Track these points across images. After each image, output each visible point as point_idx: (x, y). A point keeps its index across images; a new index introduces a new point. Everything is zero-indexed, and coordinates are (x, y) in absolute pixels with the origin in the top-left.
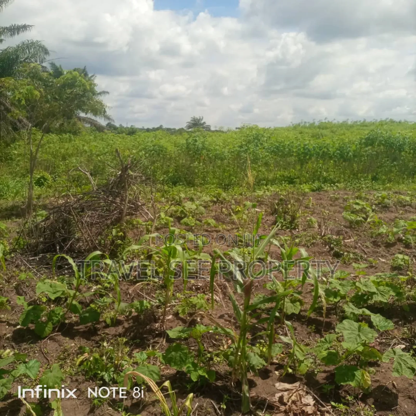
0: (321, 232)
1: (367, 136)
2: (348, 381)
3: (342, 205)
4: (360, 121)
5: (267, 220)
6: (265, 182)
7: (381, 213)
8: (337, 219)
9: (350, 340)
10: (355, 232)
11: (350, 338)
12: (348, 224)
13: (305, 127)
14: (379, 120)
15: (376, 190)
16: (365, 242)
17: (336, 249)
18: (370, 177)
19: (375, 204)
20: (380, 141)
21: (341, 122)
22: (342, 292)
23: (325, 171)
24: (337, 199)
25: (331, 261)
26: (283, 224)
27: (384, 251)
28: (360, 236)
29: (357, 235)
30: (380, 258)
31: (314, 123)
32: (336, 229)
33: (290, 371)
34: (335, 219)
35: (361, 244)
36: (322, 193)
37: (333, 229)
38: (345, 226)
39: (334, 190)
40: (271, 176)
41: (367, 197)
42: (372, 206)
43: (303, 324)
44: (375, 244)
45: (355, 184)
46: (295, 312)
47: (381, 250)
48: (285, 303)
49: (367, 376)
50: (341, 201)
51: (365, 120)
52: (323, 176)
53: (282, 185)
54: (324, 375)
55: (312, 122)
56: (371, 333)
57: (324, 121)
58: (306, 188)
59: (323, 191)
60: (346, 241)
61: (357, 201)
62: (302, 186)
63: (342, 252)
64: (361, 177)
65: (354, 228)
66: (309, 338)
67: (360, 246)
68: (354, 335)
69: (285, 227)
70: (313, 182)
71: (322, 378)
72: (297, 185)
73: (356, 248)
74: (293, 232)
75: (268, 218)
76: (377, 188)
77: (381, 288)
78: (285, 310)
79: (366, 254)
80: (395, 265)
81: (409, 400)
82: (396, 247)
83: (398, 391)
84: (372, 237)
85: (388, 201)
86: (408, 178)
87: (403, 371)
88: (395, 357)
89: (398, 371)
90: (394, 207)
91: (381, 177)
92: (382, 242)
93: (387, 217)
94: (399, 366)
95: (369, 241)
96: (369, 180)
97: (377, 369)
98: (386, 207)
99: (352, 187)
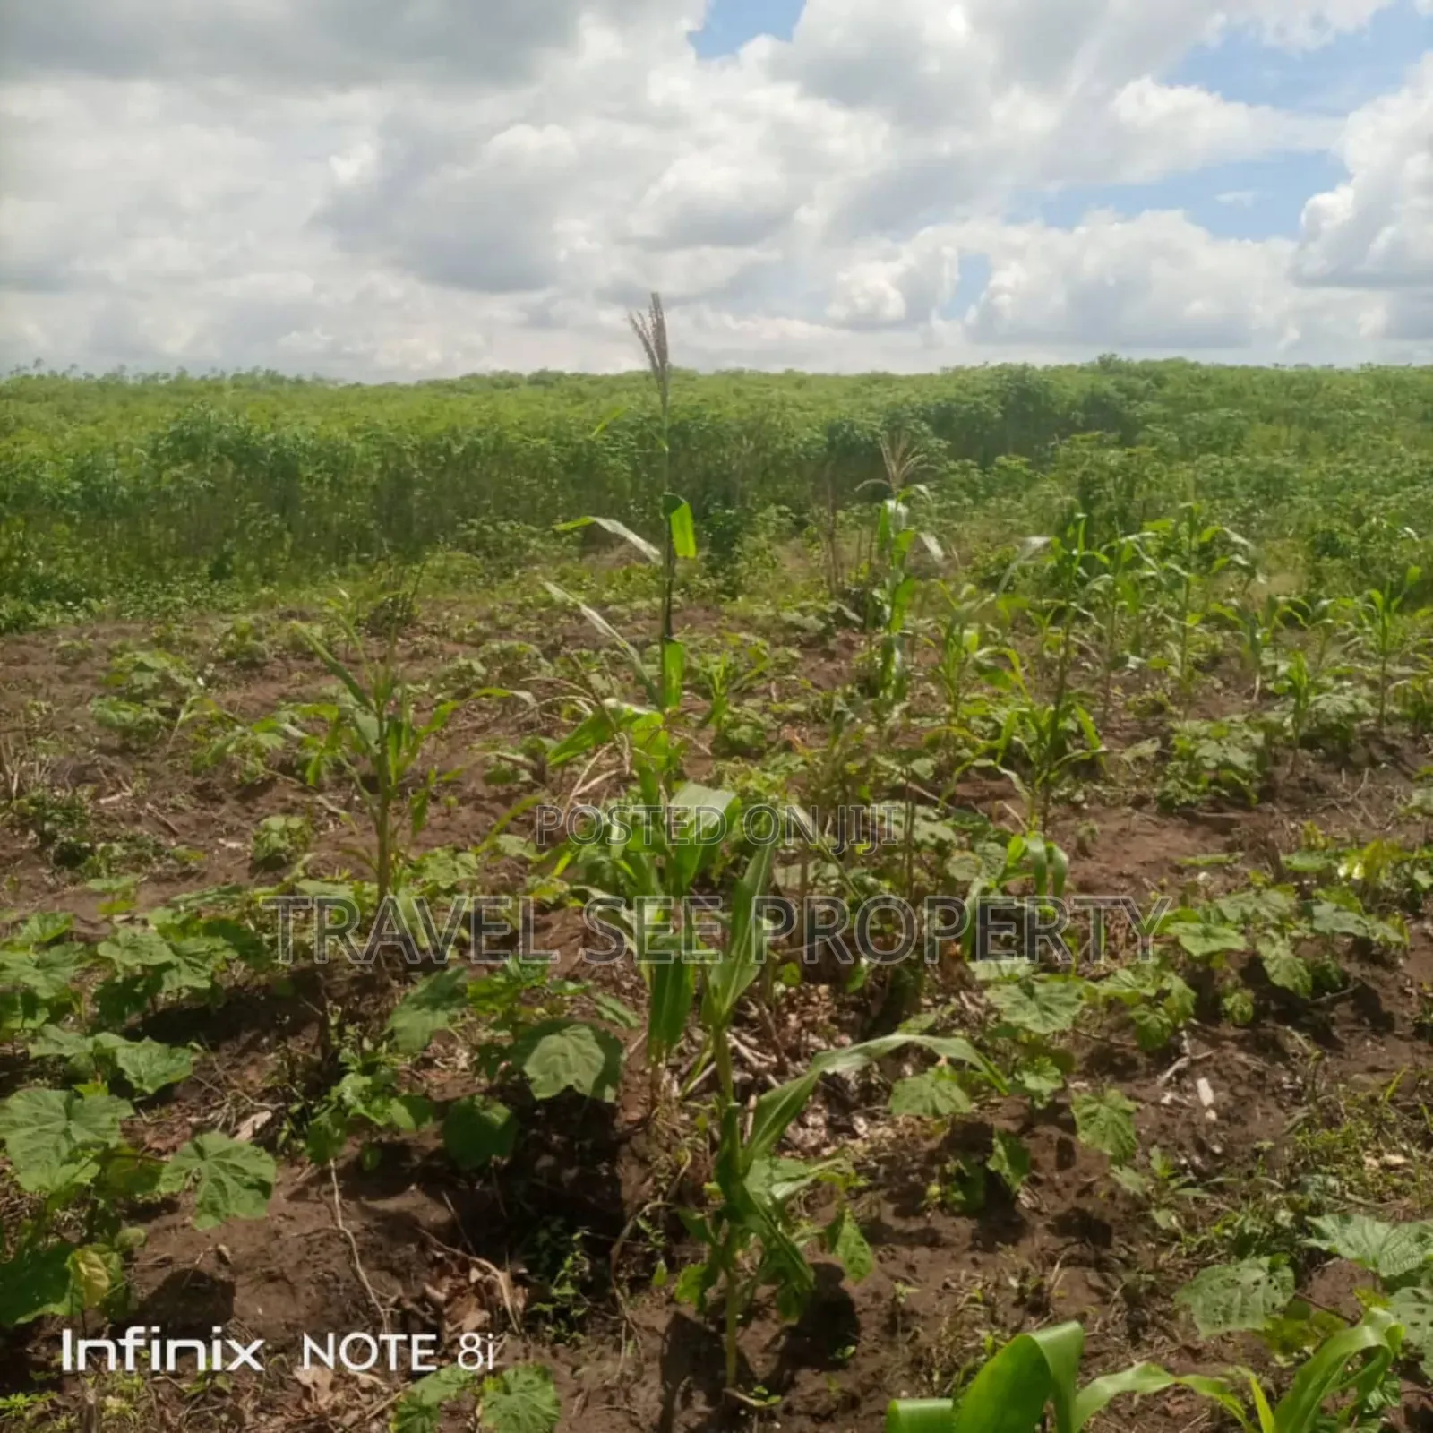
0: (7, 782)
1: (172, 428)
2: (43, 1302)
3: (100, 673)
4: (166, 376)
7: (237, 685)
8: (79, 728)
9: (36, 1157)
10: (140, 765)
11: (34, 1151)
12: (115, 741)
14: (231, 373)
15: (225, 610)
16: (171, 795)
17: (64, 837)
18: (205, 569)
19: (218, 661)
20: (222, 447)
21: (98, 375)
22: (46, 994)
23: (39, 556)
24: (85, 655)
25: (50, 881)
27: (235, 814)
28: (158, 775)
29: (146, 772)
30: (221, 841)
32: (70, 765)
34: (72, 729)
35: (155, 803)
36: (29, 637)
37: (61, 764)
38: (102, 749)
39: (77, 622)
41: (194, 636)
42: (203, 667)
44: (205, 794)
45: (154, 597)
47: (226, 811)
49: (91, 1265)
50: (100, 659)
51: (183, 372)
52: (31, 574)
56: (109, 1111)
57: (34, 372)
59: (35, 628)
60: (102, 801)
61: (143, 656)
63: (86, 845)
64: (176, 569)
65: (135, 752)
67: (150, 813)
68: (51, 1137)
73: (137, 819)
76: (227, 604)
77: (190, 944)
79: (174, 834)
80: (262, 855)
81: (271, 1287)
82: (274, 792)
83: (236, 1271)
84: (196, 774)
85: (260, 644)
86: (328, 563)
87: (232, 1203)
88: (203, 1166)
89: (214, 1209)
90: (278, 662)
91: (243, 566)
92: (228, 785)
93: (252, 699)
94: (217, 1193)
95: (183, 787)
96: (200, 578)
97: (168, 1220)
98: (252, 664)
99: (142, 607)
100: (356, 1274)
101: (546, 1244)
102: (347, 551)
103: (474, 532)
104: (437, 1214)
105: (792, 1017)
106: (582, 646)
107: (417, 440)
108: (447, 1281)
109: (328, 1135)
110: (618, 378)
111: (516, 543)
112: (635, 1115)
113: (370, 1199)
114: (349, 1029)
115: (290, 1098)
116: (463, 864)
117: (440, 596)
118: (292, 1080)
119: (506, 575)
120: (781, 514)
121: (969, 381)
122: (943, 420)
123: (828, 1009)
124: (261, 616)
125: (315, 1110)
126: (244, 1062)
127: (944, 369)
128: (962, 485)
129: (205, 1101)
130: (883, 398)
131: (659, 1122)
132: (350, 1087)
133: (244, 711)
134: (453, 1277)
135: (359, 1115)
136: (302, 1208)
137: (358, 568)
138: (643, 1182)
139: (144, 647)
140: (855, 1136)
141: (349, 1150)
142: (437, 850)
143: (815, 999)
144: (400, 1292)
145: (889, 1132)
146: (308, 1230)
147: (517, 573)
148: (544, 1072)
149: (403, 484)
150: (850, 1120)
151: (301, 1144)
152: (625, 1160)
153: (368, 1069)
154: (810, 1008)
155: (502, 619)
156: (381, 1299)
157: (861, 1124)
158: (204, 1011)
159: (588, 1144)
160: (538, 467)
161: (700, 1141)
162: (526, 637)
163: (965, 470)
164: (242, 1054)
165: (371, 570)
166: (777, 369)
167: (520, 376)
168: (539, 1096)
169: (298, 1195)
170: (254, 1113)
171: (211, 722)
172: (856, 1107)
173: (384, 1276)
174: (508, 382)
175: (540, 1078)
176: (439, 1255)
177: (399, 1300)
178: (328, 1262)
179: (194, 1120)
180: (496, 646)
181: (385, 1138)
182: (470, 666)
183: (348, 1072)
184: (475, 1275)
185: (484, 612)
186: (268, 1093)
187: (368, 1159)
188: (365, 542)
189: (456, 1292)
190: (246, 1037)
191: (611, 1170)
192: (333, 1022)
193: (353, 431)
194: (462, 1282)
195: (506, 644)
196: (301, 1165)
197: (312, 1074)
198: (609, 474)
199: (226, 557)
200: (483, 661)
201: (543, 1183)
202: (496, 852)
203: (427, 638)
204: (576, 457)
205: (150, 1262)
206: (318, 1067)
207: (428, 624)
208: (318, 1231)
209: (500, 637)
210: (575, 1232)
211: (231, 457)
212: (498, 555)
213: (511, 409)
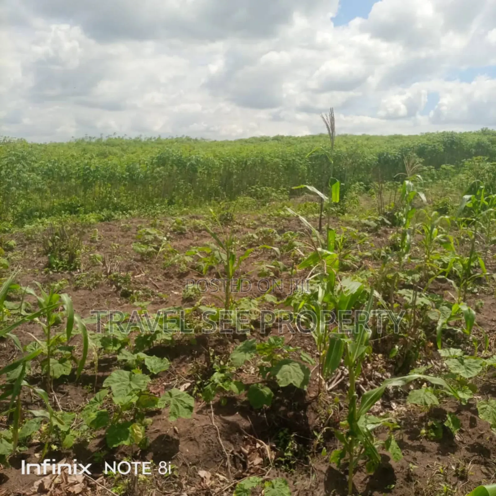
0: (106, 269)
1: (157, 155)
2: (121, 440)
3: (134, 235)
4: (155, 138)
5: (40, 262)
6: (38, 214)
7: (177, 240)
8: (128, 253)
9: (120, 392)
10: (147, 265)
11: (120, 390)
12: (139, 257)
13: (89, 143)
14: (175, 137)
15: (173, 215)
16: (157, 276)
17: (124, 288)
18: (166, 201)
19: (171, 232)
20: (173, 161)
21: (133, 138)
22: (120, 339)
23: (115, 196)
24: (129, 229)
25: (119, 302)
26: (59, 265)
27: (177, 283)
28: (153, 269)
29: (149, 268)
30: (173, 291)
31: (101, 139)
32: (125, 265)
33: (54, 447)
34: (126, 253)
35: (152, 278)
36: (112, 222)
37: (123, 264)
38: (135, 260)
39: (127, 218)
40: (47, 205)
41: (163, 224)
42: (166, 234)
43: (77, 386)
44: (167, 275)
45: (150, 210)
46: (64, 373)
47: (174, 282)
48: (51, 365)
49: (137, 430)
50: (134, 230)
51: (160, 137)
52: (113, 202)
53: (61, 216)
54: (97, 441)
55: (99, 136)
56: (143, 379)
57: (113, 137)
58: (92, 218)
59: (114, 220)
60: (136, 277)
61: (148, 230)
62: (87, 216)
63: (131, 291)
64: (157, 202)
65: (146, 261)
66: (85, 401)
67: (150, 281)
68: (125, 386)
69: (61, 268)
70: (101, 210)
71: (94, 445)
72: (81, 215)
73: (146, 283)
74: (73, 273)
75: (40, 259)
76: (173, 213)
78: (51, 374)
79: (158, 288)
80: (186, 297)
81: (191, 443)
82: (189, 276)
83: (179, 436)
84: (164, 269)
85: (183, 227)
86: (205, 200)
87: (180, 413)
88: (171, 399)
89: (174, 414)
90: (190, 233)
91: (178, 201)
92: (175, 273)
93: (182, 245)
94: (175, 409)
95: (161, 273)
96: (165, 205)
97: (158, 417)
98: (181, 233)
99: (147, 214)
100: (219, 441)
101: (282, 437)
102: (211, 196)
103: (253, 190)
104: (245, 423)
105: (369, 365)
106: (290, 230)
107: (235, 159)
108: (249, 446)
109: (210, 393)
110: (302, 138)
111: (268, 195)
112: (313, 395)
113: (223, 416)
114: (216, 357)
115: (197, 379)
116: (253, 304)
117: (242, 212)
118: (197, 372)
119: (264, 205)
120: (362, 185)
121: (432, 137)
122: (421, 152)
123: (382, 363)
124: (184, 217)
125: (205, 384)
126: (181, 365)
127: (421, 133)
128: (428, 175)
129: (169, 378)
130: (399, 144)
131: (321, 398)
132: (217, 377)
133: (179, 249)
134: (251, 445)
135: (220, 387)
136: (200, 417)
137: (215, 202)
138: (316, 419)
139: (148, 227)
140: (392, 409)
141: (216, 398)
142: (244, 298)
143: (377, 359)
144: (233, 449)
145: (405, 409)
146: (203, 424)
147: (267, 204)
148: (283, 378)
149: (230, 174)
150: (390, 403)
151: (200, 395)
152: (309, 410)
153: (222, 371)
154: (375, 362)
155: (263, 220)
156: (227, 450)
157: (394, 405)
158: (168, 348)
159: (296, 403)
160: (275, 168)
161: (336, 406)
162: (271, 226)
163: (430, 169)
164: (180, 363)
165: (219, 203)
166: (359, 134)
167: (269, 137)
168: (281, 386)
169: (199, 412)
170: (184, 383)
171: (168, 252)
172: (392, 399)
173: (228, 443)
174: (265, 140)
175: (281, 379)
176: (246, 437)
177: (233, 451)
178: (210, 436)
179: (165, 384)
180: (261, 229)
181: (228, 395)
182: (252, 236)
183: (216, 372)
184: (258, 445)
185: (256, 218)
186: (189, 377)
187: (223, 402)
188: (217, 193)
189: (251, 451)
190: (182, 357)
191: (305, 413)
192: (211, 354)
193: (216, 156)
194: (254, 447)
195: (265, 229)
196: (200, 402)
197: (204, 371)
198: (300, 170)
199: (173, 197)
200: (257, 234)
201: (281, 416)
202: (264, 300)
203: (238, 226)
204: (288, 165)
205: (153, 430)
206: (206, 369)
207: (238, 221)
208: (206, 425)
209: (262, 226)
210: (291, 434)
211: (176, 165)
212: (261, 198)
213: (267, 149)
